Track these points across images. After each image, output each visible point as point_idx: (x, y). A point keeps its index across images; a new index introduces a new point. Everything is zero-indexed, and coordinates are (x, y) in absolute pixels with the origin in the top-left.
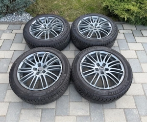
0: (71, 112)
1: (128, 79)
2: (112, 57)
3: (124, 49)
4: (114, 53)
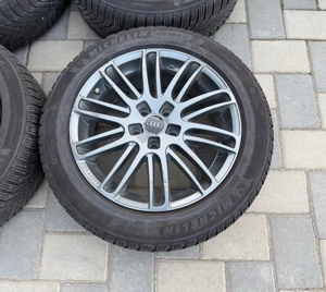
0: (44, 267)
2: (204, 76)
3: (266, 34)
4: (214, 59)
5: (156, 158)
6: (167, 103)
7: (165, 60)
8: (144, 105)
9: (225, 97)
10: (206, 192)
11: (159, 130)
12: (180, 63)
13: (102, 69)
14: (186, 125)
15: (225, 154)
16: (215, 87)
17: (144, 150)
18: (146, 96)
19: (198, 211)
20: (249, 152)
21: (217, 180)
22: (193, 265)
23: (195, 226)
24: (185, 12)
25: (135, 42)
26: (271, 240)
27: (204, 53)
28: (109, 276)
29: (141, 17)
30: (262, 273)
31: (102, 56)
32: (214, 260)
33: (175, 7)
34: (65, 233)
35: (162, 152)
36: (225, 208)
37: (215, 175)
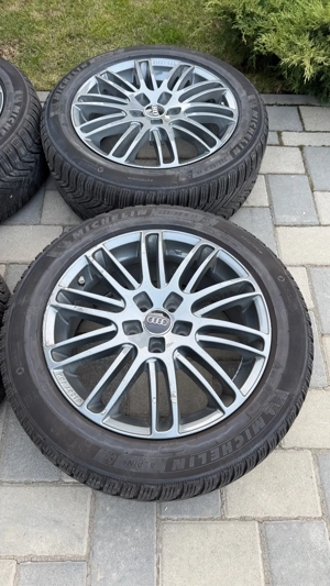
1: (286, 383)
4: (231, 242)
5: (160, 365)
6: (173, 294)
7: (169, 244)
8: (143, 298)
9: (247, 287)
10: (229, 410)
11: (163, 329)
12: (188, 247)
13: (89, 253)
14: (199, 321)
15: (252, 359)
16: (233, 274)
17: (144, 354)
18: (146, 285)
19: (220, 436)
20: (283, 355)
21: (242, 393)
22: (212, 527)
23: (216, 457)
24: (193, 190)
25: (132, 222)
26: (321, 487)
27: (218, 234)
28: (90, 548)
29: (139, 194)
30: (313, 536)
31: (90, 237)
32: (243, 519)
33: (180, 183)
34: (27, 483)
35: (167, 357)
36: (256, 430)
37: (240, 387)
